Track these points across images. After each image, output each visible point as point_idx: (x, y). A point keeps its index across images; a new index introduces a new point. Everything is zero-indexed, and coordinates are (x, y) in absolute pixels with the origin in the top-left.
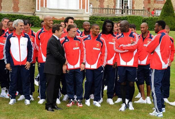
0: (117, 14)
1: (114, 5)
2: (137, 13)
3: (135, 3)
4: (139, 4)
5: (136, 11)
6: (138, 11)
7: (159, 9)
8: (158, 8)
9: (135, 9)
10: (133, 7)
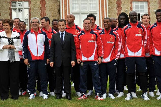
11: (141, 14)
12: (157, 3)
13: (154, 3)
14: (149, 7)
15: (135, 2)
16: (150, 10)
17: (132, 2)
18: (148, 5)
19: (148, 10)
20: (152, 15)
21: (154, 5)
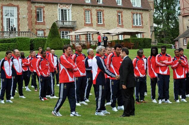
0: (6, 36)
1: (1, 28)
2: (22, 35)
3: (20, 25)
4: (24, 27)
5: (23, 33)
6: (24, 33)
7: (41, 30)
8: (39, 28)
9: (21, 31)
10: (19, 30)
11: (11, 19)
12: (26, 8)
13: (23, 8)
14: (18, 13)
15: (6, 7)
16: (19, 16)
17: (3, 7)
18: (18, 11)
19: (18, 15)
20: (21, 20)
21: (23, 10)
